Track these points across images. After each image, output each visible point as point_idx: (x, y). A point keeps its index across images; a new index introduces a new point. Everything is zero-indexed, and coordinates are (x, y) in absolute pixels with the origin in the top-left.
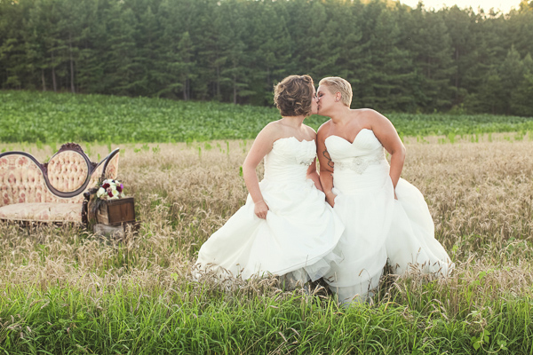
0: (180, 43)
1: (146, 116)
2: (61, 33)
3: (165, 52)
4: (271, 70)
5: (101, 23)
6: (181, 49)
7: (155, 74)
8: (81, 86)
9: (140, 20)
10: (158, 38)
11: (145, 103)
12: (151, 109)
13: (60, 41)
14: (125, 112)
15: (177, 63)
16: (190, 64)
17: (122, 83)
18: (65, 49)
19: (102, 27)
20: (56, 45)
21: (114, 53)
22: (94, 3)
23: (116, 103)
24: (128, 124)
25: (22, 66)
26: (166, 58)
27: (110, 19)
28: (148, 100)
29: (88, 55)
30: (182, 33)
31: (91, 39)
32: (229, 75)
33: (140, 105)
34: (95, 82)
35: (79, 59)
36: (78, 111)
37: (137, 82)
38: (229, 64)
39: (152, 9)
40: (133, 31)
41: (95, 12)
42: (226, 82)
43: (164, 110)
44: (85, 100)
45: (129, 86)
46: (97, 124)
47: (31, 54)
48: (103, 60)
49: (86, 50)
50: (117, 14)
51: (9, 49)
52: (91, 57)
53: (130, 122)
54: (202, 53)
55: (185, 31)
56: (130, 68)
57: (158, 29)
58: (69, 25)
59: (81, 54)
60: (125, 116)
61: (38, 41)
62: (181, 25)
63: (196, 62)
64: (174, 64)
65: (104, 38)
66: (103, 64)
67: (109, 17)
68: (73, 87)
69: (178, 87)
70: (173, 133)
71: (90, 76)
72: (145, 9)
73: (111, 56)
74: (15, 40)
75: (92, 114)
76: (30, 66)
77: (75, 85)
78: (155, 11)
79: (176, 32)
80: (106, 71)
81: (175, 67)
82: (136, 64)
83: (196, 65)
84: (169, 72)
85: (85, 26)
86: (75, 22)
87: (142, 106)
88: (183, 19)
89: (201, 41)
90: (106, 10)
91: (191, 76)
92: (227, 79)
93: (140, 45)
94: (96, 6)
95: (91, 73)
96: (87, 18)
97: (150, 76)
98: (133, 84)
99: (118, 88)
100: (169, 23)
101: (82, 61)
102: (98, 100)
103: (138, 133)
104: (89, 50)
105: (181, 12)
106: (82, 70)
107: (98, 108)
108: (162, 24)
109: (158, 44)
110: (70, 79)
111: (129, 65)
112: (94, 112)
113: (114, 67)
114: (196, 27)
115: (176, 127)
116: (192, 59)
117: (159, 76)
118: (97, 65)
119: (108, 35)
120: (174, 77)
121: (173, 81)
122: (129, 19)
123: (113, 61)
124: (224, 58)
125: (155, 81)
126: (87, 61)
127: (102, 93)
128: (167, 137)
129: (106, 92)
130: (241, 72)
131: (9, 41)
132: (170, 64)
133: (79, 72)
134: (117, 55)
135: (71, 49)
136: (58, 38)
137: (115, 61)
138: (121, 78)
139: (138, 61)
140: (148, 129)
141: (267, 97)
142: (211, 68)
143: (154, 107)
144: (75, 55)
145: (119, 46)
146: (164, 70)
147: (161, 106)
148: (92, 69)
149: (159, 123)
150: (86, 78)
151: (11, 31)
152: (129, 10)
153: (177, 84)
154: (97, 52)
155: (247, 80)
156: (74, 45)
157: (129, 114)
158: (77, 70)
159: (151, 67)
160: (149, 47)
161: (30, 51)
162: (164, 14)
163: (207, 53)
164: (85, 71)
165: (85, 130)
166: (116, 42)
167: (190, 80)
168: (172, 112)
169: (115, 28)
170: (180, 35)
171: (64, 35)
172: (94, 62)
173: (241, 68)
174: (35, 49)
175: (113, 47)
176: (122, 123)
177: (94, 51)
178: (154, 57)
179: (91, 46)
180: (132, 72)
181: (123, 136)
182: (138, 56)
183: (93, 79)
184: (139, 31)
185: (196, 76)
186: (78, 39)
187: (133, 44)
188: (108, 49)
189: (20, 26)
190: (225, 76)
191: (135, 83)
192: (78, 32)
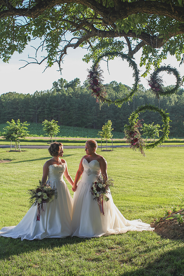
0: (92, 110)
3: (87, 113)
4: (122, 120)
6: (93, 112)
7: (83, 120)
13: (55, 109)
18: (56, 111)
20: (54, 110)
21: (71, 113)
25: (44, 116)
26: (87, 115)
27: (71, 102)
29: (63, 113)
30: (93, 107)
31: (65, 108)
34: (65, 122)
35: (61, 114)
40: (78, 106)
45: (75, 123)
47: (46, 112)
48: (68, 115)
49: (63, 111)
51: (40, 110)
52: (64, 114)
56: (76, 118)
57: (86, 105)
58: (58, 104)
61: (49, 108)
69: (90, 124)
74: (42, 108)
76: (46, 116)
81: (90, 118)
82: (78, 116)
84: (88, 119)
85: (63, 104)
86: (60, 103)
91: (95, 121)
95: (64, 119)
96: (64, 101)
99: (72, 124)
108: (88, 104)
109: (86, 110)
113: (71, 117)
117: (85, 120)
118: (66, 116)
119: (70, 107)
121: (89, 122)
125: (84, 122)
129: (68, 125)
132: (88, 117)
136: (55, 107)
137: (72, 115)
138: (73, 121)
139: (79, 116)
141: (121, 129)
151: (41, 105)
154: (66, 112)
156: (60, 110)
159: (83, 118)
161: (46, 111)
166: (72, 109)
169: (72, 105)
171: (57, 107)
174: (48, 111)
178: (84, 114)
182: (79, 114)
184: (80, 106)
185: (97, 121)
186: (60, 108)
188: (70, 111)
189: (44, 103)
191: (77, 122)
192: (61, 106)
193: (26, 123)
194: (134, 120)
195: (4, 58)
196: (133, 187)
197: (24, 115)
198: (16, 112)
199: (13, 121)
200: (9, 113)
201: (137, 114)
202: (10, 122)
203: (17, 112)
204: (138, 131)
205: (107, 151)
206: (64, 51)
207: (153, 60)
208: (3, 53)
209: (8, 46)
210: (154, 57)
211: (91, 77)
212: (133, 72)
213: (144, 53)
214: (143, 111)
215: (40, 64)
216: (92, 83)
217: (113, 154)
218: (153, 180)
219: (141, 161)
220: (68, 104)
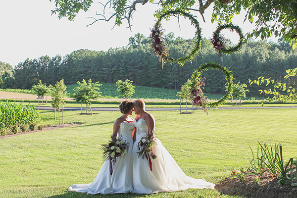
2: (132, 64)
6: (173, 71)
7: (163, 79)
8: (139, 83)
13: (131, 67)
16: (176, 76)
17: (152, 82)
18: (133, 70)
27: (149, 60)
29: (140, 72)
31: (142, 66)
41: (145, 56)
45: (154, 83)
47: (122, 71)
49: (140, 70)
51: (115, 69)
56: (154, 77)
58: (135, 62)
59: (138, 72)
61: (125, 67)
64: (170, 76)
66: (146, 75)
69: (171, 84)
73: (149, 72)
77: (137, 82)
84: (168, 79)
86: (137, 61)
99: (150, 84)
116: (177, 74)
117: (164, 80)
119: (148, 65)
121: (170, 82)
125: (163, 82)
126: (140, 74)
129: (145, 85)
131: (116, 66)
132: (168, 76)
134: (151, 72)
137: (150, 74)
138: (151, 80)
139: (158, 75)
146: (166, 78)
148: (142, 77)
151: (116, 63)
154: (144, 71)
156: (137, 68)
159: (163, 77)
166: (151, 68)
167: (176, 82)
169: (151, 63)
171: (133, 65)
172: (143, 75)
174: (123, 69)
180: (155, 79)
185: (178, 81)
186: (138, 66)
188: (148, 70)
189: (120, 61)
191: (156, 82)
192: (138, 64)
193: (98, 83)
194: (197, 78)
195: (69, 16)
196: (209, 151)
197: (97, 75)
198: (88, 71)
199: (84, 81)
200: (81, 73)
201: (199, 73)
202: (81, 82)
203: (90, 71)
204: (200, 89)
205: (187, 113)
206: (133, 7)
207: (225, 15)
208: (69, 11)
209: (73, 5)
210: (225, 13)
211: (153, 36)
212: (196, 30)
213: (215, 8)
214: (206, 69)
215: (108, 21)
216: (154, 41)
217: (193, 117)
218: (233, 144)
219: (223, 124)
220: (146, 62)
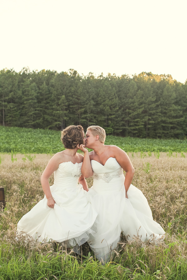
0: (60, 101)
1: (41, 139)
3: (52, 106)
4: (108, 116)
5: (19, 90)
6: (61, 104)
7: (46, 117)
8: (8, 123)
9: (39, 89)
10: (49, 98)
11: (41, 132)
12: (43, 136)
14: (30, 137)
15: (58, 112)
16: (65, 112)
17: (30, 121)
18: (1, 103)
19: (20, 92)
21: (26, 105)
22: (16, 80)
23: (26, 131)
24: (30, 143)
26: (53, 109)
27: (24, 88)
28: (42, 130)
29: (12, 107)
30: (61, 96)
31: (14, 98)
32: (86, 118)
33: (38, 133)
34: (16, 121)
35: (7, 108)
36: (5, 136)
37: (37, 121)
38: (85, 112)
39: (46, 83)
40: (36, 94)
41: (16, 84)
42: (84, 122)
43: (50, 136)
44: (9, 130)
45: (33, 123)
46: (14, 142)
48: (20, 109)
49: (11, 104)
50: (28, 86)
52: (13, 108)
53: (32, 142)
54: (72, 106)
55: (63, 95)
56: (34, 114)
57: (49, 94)
58: (3, 91)
59: (8, 106)
60: (29, 138)
62: (61, 92)
63: (68, 111)
64: (56, 112)
65: (20, 98)
66: (20, 111)
67: (24, 87)
68: (4, 123)
69: (59, 124)
70: (53, 149)
71: (13, 117)
72: (43, 83)
73: (24, 107)
75: (12, 137)
77: (5, 122)
78: (48, 84)
79: (58, 95)
80: (21, 115)
81: (57, 114)
82: (37, 112)
83: (68, 113)
84: (54, 116)
85: (11, 91)
86: (6, 89)
87: (39, 134)
88: (62, 88)
89: (71, 100)
90: (22, 83)
91: (65, 118)
92: (84, 120)
93: (39, 102)
94: (17, 81)
95: (13, 116)
96: (12, 87)
97: (44, 118)
98: (35, 122)
99: (27, 124)
100: (55, 90)
101: (9, 110)
102: (16, 130)
103: (35, 148)
104: (13, 104)
105: (61, 85)
106: (8, 114)
107: (16, 134)
108: (51, 91)
109: (49, 101)
110: (2, 119)
111: (33, 112)
112: (14, 136)
113: (25, 113)
114: (69, 93)
115: (56, 145)
116: (66, 110)
117: (49, 118)
118: (17, 112)
119: (23, 96)
120: (57, 119)
121: (56, 121)
122: (34, 88)
123: (25, 110)
124: (83, 109)
125: (47, 121)
126: (12, 110)
127: (19, 126)
128: (50, 150)
129: (21, 126)
130: (92, 116)
132: (54, 112)
133: (7, 115)
134: (27, 106)
135: (3, 103)
137: (26, 110)
138: (29, 119)
139: (38, 110)
140: (41, 146)
142: (76, 114)
143: (46, 134)
144: (6, 106)
145: (29, 102)
146: (52, 115)
147: (49, 134)
148: (14, 114)
149: (47, 143)
150: (10, 118)
152: (34, 84)
153: (58, 123)
154: (17, 105)
155: (95, 121)
156: (5, 101)
157: (32, 138)
158: (7, 114)
159: (45, 113)
160: (44, 103)
162: (52, 86)
163: (74, 106)
164: (10, 115)
165: (7, 146)
166: (27, 100)
167: (65, 120)
168: (55, 137)
169: (27, 93)
170: (60, 97)
172: (15, 110)
173: (92, 115)
175: (25, 102)
176: (28, 142)
177: (15, 105)
178: (46, 108)
179: (14, 102)
180: (35, 116)
181: (27, 149)
182: (38, 107)
183: (14, 119)
184: (39, 94)
185: (68, 118)
186: (7, 98)
187: (36, 101)
188: (22, 103)
190: (83, 118)
191: (36, 121)
192: (7, 95)
220: (19, 92)
